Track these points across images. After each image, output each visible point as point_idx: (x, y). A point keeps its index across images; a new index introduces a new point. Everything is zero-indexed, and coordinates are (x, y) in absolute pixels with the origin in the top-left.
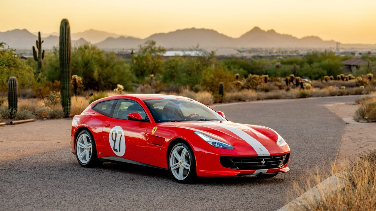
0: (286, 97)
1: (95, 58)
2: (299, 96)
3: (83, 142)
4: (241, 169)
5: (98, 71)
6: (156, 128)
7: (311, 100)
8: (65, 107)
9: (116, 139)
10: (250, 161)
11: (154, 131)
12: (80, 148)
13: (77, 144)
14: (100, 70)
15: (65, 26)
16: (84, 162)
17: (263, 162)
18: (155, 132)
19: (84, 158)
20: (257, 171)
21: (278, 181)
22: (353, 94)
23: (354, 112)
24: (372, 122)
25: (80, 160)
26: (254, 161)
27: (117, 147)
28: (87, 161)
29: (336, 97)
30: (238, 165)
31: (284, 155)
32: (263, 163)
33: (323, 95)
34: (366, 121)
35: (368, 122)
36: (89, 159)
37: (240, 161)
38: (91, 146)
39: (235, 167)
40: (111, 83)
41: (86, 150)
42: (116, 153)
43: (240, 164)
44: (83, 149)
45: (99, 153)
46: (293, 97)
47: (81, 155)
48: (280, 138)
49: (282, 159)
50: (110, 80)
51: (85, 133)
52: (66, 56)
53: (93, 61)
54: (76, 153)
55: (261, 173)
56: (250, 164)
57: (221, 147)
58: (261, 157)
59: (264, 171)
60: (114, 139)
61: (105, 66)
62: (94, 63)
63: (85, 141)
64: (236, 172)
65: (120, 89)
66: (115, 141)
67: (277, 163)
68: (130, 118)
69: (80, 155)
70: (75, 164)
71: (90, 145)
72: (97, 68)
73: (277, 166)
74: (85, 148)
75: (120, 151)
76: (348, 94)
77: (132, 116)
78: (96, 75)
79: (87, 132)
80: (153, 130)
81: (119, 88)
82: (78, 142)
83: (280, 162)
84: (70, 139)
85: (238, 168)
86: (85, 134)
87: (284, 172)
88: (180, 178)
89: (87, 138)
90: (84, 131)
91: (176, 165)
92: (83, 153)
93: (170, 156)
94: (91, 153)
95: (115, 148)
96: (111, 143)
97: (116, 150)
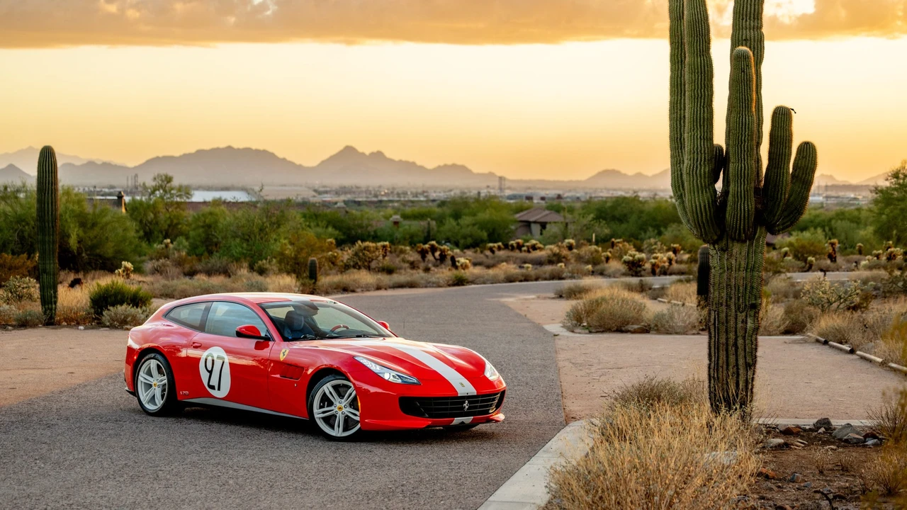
0: (427, 285)
1: (73, 211)
2: (451, 282)
3: (149, 373)
4: (431, 416)
5: (78, 235)
6: (287, 351)
7: (474, 288)
8: (47, 306)
9: (213, 367)
10: (447, 404)
11: (284, 355)
12: (145, 383)
13: (140, 377)
14: (81, 233)
15: (47, 158)
16: (150, 407)
17: (466, 405)
18: (284, 357)
19: (152, 400)
20: (457, 420)
21: (484, 436)
22: (545, 279)
23: (564, 314)
24: (597, 332)
25: (144, 403)
26: (452, 403)
27: (214, 382)
28: (156, 405)
29: (517, 283)
30: (427, 410)
31: (498, 394)
32: (467, 407)
33: (494, 281)
34: (587, 331)
35: (590, 332)
36: (162, 402)
37: (430, 404)
38: (166, 381)
39: (423, 414)
40: (100, 256)
41: (156, 388)
42: (214, 393)
43: (431, 410)
44: (151, 386)
45: (181, 392)
46: (440, 284)
47: (147, 395)
48: (489, 366)
49: (494, 400)
50: (98, 251)
51: (154, 358)
52: (50, 213)
53: (67, 216)
54: (134, 392)
55: (463, 423)
56: (446, 409)
57: (399, 381)
58: (464, 398)
59: (468, 420)
60: (210, 369)
61: (89, 226)
62: (69, 220)
63: (154, 371)
64: (422, 423)
65: (126, 269)
66: (211, 372)
67: (487, 406)
68: (240, 334)
69: (144, 396)
70: (134, 411)
71: (164, 379)
72: (76, 230)
73: (487, 412)
74: (153, 384)
75: (219, 389)
76: (537, 279)
77: (244, 330)
78: (73, 242)
79: (159, 357)
80: (281, 354)
81: (125, 267)
82: (141, 373)
83: (491, 405)
84: (124, 369)
85: (427, 416)
86: (154, 360)
87: (497, 421)
88: (337, 432)
89: (159, 367)
90: (153, 355)
91: (324, 412)
92: (150, 392)
93: (312, 396)
94: (166, 393)
95: (211, 384)
96: (204, 376)
97: (213, 387)
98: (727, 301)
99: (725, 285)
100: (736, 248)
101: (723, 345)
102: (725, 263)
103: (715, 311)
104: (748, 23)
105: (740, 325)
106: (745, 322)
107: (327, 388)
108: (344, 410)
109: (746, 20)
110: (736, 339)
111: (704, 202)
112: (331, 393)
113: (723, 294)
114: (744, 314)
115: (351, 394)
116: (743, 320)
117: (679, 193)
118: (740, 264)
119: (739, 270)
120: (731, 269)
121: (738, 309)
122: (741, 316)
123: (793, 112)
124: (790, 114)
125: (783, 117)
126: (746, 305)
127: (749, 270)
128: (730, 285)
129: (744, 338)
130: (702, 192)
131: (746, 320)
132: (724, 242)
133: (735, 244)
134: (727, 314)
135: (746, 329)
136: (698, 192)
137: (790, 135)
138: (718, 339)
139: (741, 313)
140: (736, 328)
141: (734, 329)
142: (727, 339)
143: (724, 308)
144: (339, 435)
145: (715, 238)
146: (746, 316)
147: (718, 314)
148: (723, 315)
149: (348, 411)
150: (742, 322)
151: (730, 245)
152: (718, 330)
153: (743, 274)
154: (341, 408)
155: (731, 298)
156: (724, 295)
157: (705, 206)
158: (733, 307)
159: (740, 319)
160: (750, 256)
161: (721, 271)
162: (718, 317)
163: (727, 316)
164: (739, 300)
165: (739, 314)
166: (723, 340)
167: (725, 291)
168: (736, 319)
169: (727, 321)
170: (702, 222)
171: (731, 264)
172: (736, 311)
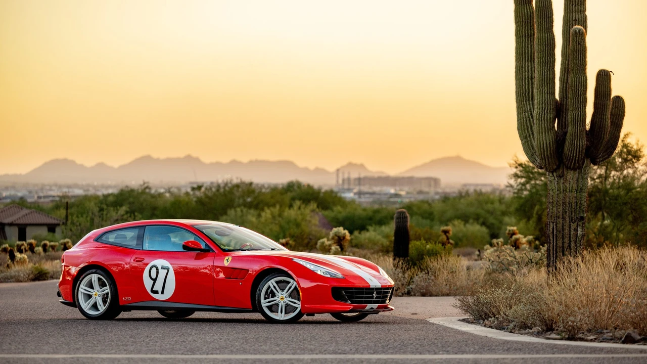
3: (90, 285)
4: (352, 302)
6: (230, 258)
9: (157, 277)
10: (362, 293)
11: (228, 261)
12: (84, 293)
13: (80, 289)
16: (93, 313)
17: (375, 295)
18: (228, 263)
19: (95, 306)
20: (369, 306)
25: (85, 310)
26: (366, 293)
28: (99, 311)
30: (350, 298)
31: (390, 289)
32: (375, 297)
36: (104, 308)
37: (352, 293)
38: (108, 291)
39: (346, 301)
41: (97, 297)
42: (157, 296)
43: (352, 297)
44: (91, 296)
45: (124, 299)
47: (89, 304)
49: (387, 293)
51: (95, 273)
54: (73, 303)
55: (372, 308)
56: (362, 297)
57: (329, 276)
58: (373, 289)
59: (375, 306)
60: (154, 277)
63: (96, 284)
64: (348, 307)
66: (155, 280)
67: (385, 297)
68: (185, 247)
69: (86, 306)
71: (107, 289)
74: (94, 293)
75: (162, 293)
77: (190, 244)
79: (99, 271)
80: (225, 261)
82: (82, 286)
83: (387, 297)
85: (350, 302)
86: (96, 275)
88: (280, 316)
89: (99, 279)
90: (94, 271)
91: (269, 302)
92: (92, 301)
93: (259, 290)
94: (108, 300)
95: (154, 289)
96: (148, 283)
97: (156, 292)
98: (563, 214)
99: (561, 203)
100: (571, 175)
101: (560, 248)
102: (562, 186)
103: (553, 223)
104: (576, 7)
105: (572, 232)
106: (576, 230)
107: (272, 283)
108: (285, 300)
109: (575, 6)
110: (570, 243)
111: (550, 140)
112: (274, 287)
113: (559, 210)
114: (575, 224)
115: (290, 288)
116: (575, 229)
117: (524, 135)
118: (572, 187)
119: (572, 191)
120: (566, 190)
121: (571, 220)
122: (573, 226)
123: (611, 74)
124: (610, 75)
125: (604, 77)
126: (577, 218)
127: (579, 191)
128: (565, 203)
129: (575, 242)
130: (548, 133)
131: (577, 229)
132: (561, 170)
133: (569, 171)
134: (563, 224)
135: (577, 235)
136: (545, 133)
137: (610, 90)
138: (556, 243)
139: (573, 223)
140: (570, 235)
141: (568, 236)
142: (563, 243)
143: (561, 220)
144: (281, 319)
145: (555, 167)
146: (577, 226)
147: (556, 225)
148: (560, 226)
149: (288, 300)
150: (574, 230)
151: (565, 172)
152: (556, 236)
153: (574, 194)
154: (282, 298)
155: (566, 212)
156: (561, 210)
157: (550, 143)
158: (567, 219)
159: (572, 228)
160: (580, 180)
161: (559, 192)
162: (556, 227)
163: (563, 226)
164: (572, 214)
165: (572, 224)
166: (560, 244)
167: (561, 207)
168: (570, 228)
169: (563, 230)
170: (547, 155)
171: (566, 187)
172: (570, 222)
